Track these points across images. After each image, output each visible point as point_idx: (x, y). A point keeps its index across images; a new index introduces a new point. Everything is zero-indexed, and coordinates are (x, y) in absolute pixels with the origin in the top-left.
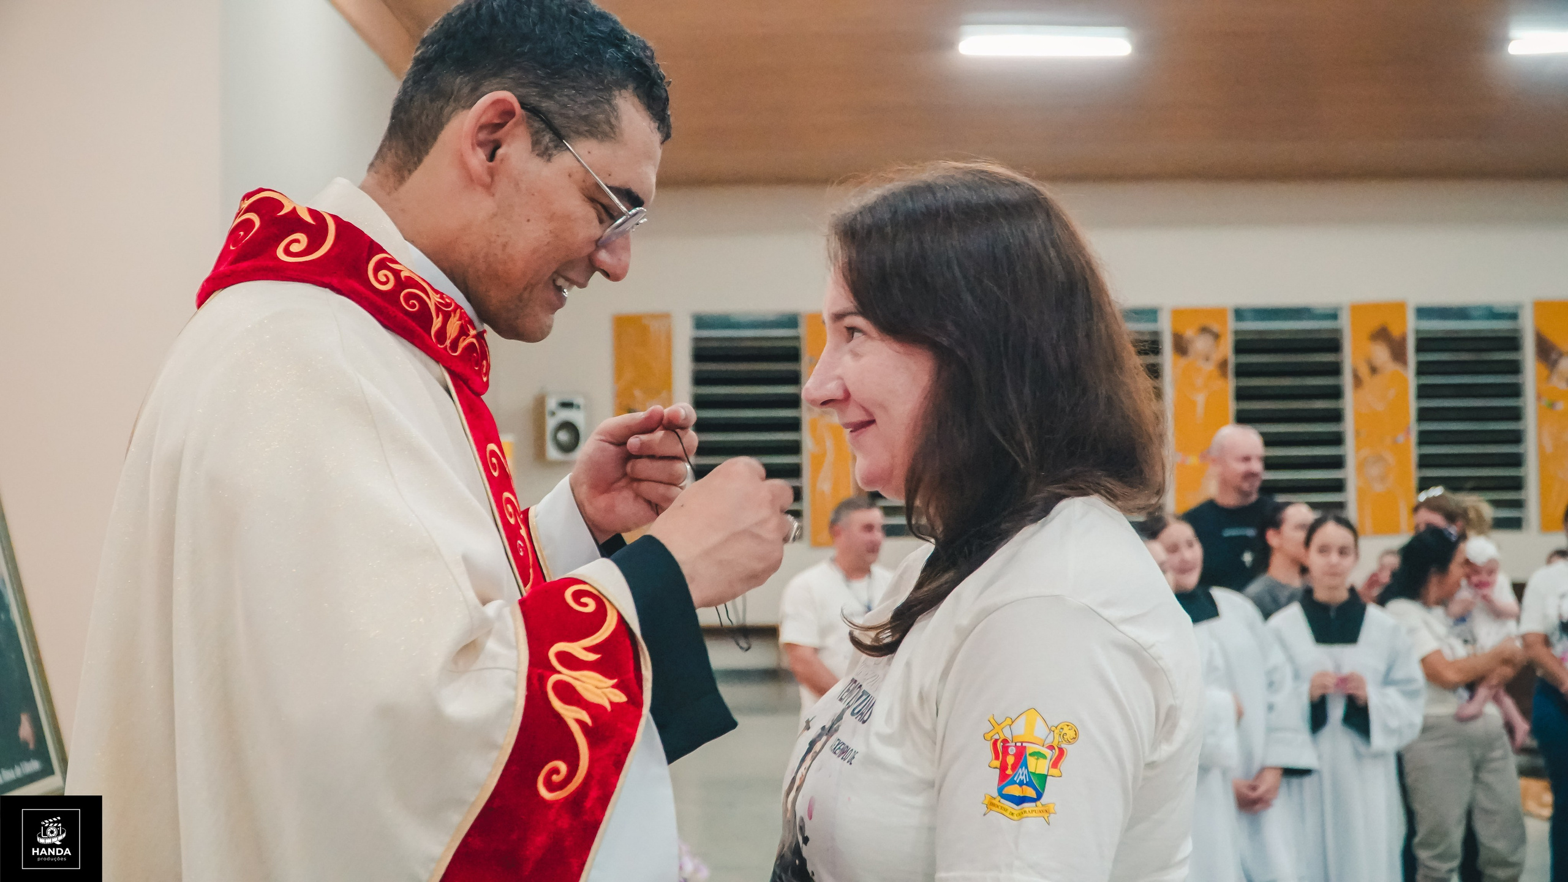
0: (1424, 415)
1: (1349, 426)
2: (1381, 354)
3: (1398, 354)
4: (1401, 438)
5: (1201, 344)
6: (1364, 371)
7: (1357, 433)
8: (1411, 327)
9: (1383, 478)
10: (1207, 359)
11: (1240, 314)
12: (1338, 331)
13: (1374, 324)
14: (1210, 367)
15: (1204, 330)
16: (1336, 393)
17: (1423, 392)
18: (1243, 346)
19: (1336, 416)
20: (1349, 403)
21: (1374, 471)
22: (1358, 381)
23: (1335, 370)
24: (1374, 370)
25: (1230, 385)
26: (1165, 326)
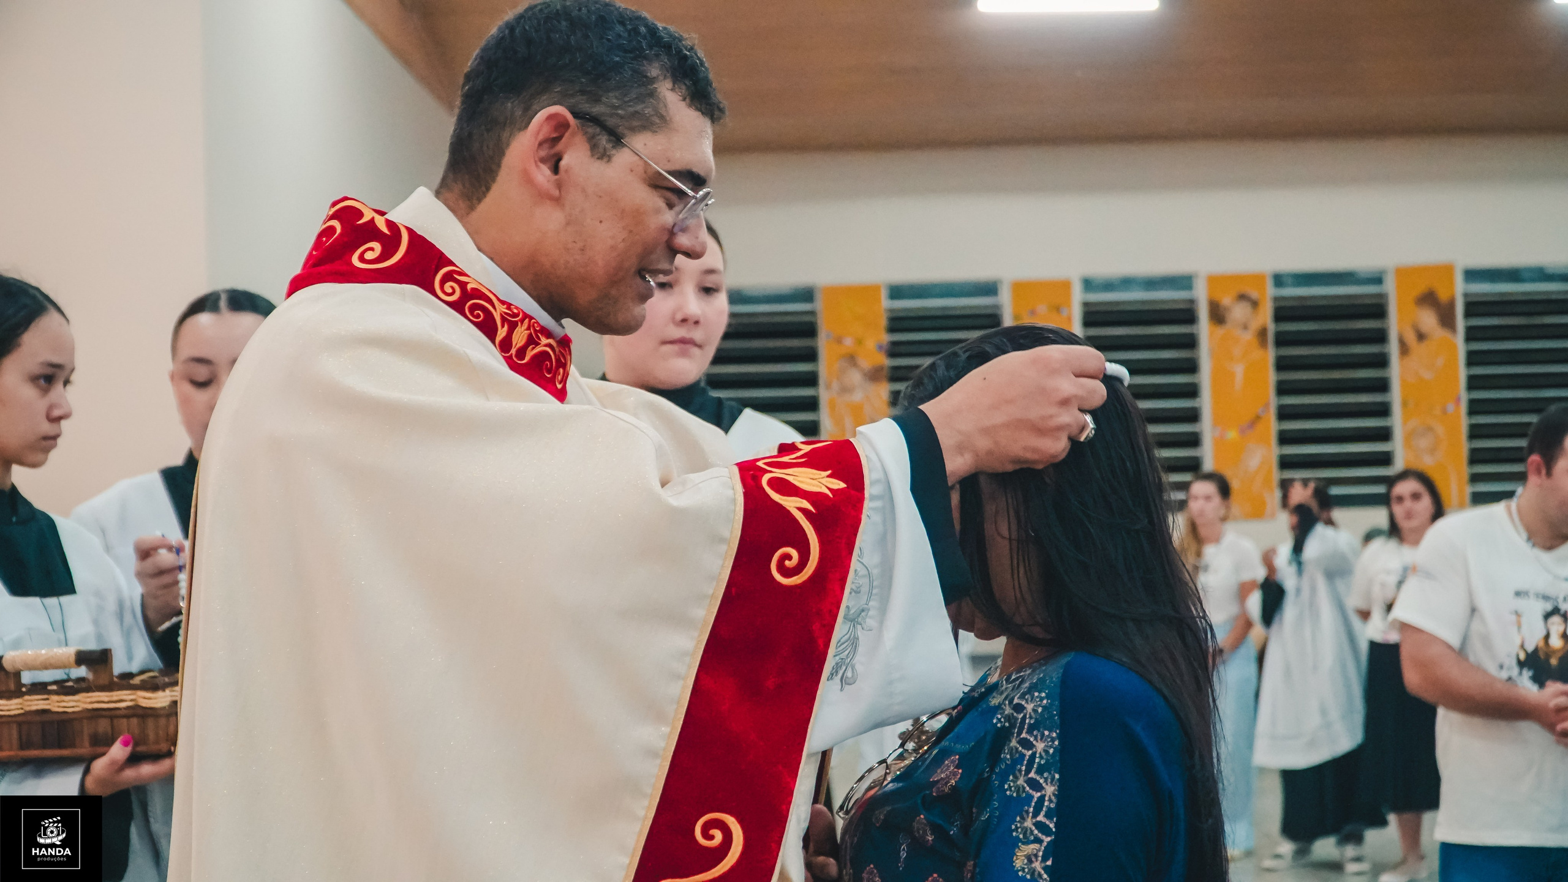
0: (1474, 383)
2: (1428, 319)
3: (1446, 319)
4: (1451, 408)
5: (1239, 312)
6: (1411, 338)
7: (1405, 404)
8: (1460, 288)
9: (1432, 451)
10: (1245, 327)
11: (1279, 280)
12: (1383, 296)
13: (1421, 288)
14: (1249, 336)
15: (1242, 297)
16: (1382, 361)
17: (1473, 359)
18: (1282, 313)
19: (1383, 386)
20: (1396, 372)
21: (1424, 443)
22: (1404, 349)
23: (1381, 337)
24: (1421, 337)
25: (1270, 355)
26: (1201, 293)
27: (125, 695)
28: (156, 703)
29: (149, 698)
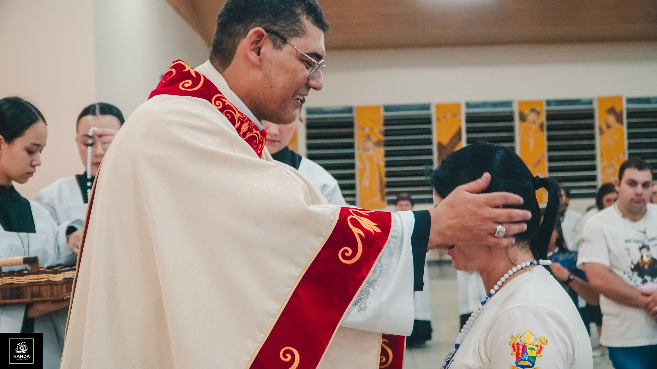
0: (631, 146)
1: (598, 152)
2: (612, 120)
3: (619, 119)
4: (621, 156)
5: (532, 117)
6: (604, 127)
7: (602, 155)
8: (625, 106)
9: (614, 174)
10: (535, 123)
11: (549, 103)
12: (592, 110)
14: (536, 127)
15: (533, 110)
16: (592, 137)
17: (631, 136)
18: (550, 117)
19: (592, 147)
20: (598, 141)
21: (610, 171)
22: (602, 132)
23: (592, 127)
24: (608, 127)
25: (545, 134)
26: (516, 109)
27: (44, 276)
28: (57, 279)
29: (54, 277)
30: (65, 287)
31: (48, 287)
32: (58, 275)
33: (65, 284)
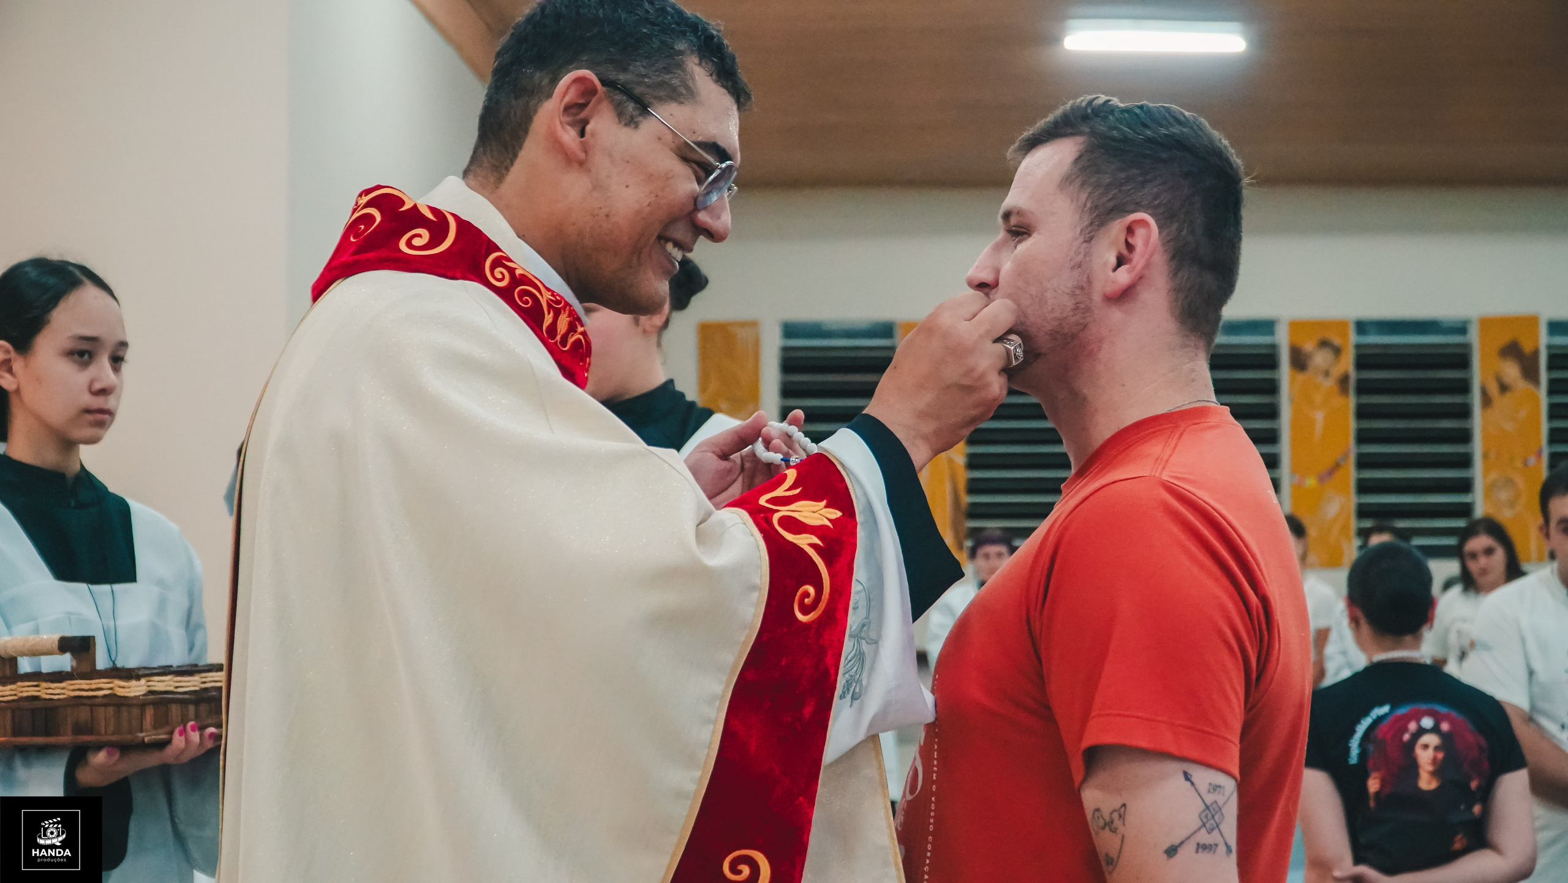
2: (1511, 370)
3: (1530, 372)
4: (1532, 461)
5: (1320, 359)
6: (1493, 389)
7: (1487, 456)
9: (1512, 503)
10: (1327, 374)
11: (1362, 327)
12: (1466, 347)
14: (1329, 383)
15: (1325, 344)
16: (1463, 412)
18: (1365, 360)
19: (1465, 437)
21: (1504, 495)
22: (1487, 401)
23: (1462, 388)
24: (1504, 388)
25: (1351, 402)
26: (1282, 339)
27: (102, 683)
28: (129, 692)
29: (123, 687)
30: (149, 713)
31: (111, 710)
32: (134, 683)
33: (151, 707)
